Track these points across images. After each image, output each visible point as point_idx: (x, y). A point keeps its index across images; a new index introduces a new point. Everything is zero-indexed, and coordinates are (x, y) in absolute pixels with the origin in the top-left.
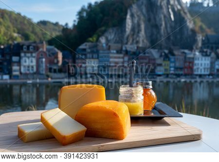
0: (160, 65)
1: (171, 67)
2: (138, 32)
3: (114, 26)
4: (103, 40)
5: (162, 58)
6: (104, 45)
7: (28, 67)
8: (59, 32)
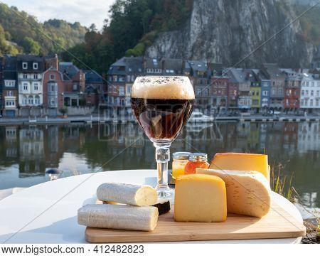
0: (246, 93)
1: (262, 97)
2: (211, 40)
3: (171, 29)
4: (153, 53)
5: (249, 83)
6: (155, 60)
7: (31, 96)
8: (80, 38)
